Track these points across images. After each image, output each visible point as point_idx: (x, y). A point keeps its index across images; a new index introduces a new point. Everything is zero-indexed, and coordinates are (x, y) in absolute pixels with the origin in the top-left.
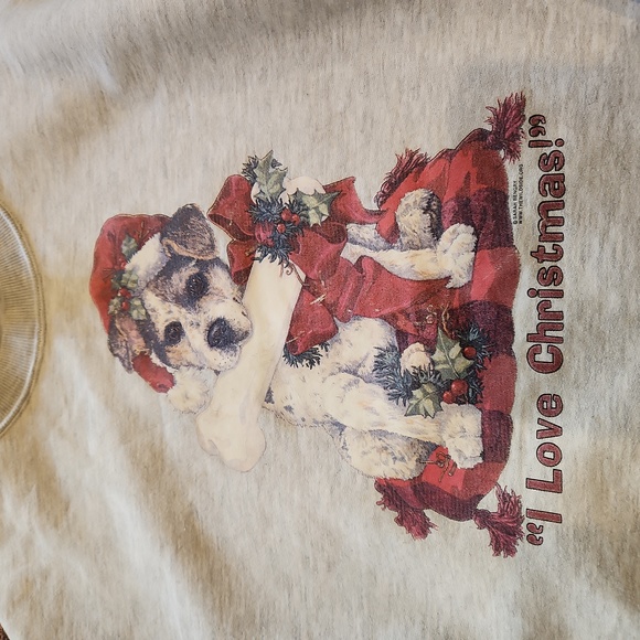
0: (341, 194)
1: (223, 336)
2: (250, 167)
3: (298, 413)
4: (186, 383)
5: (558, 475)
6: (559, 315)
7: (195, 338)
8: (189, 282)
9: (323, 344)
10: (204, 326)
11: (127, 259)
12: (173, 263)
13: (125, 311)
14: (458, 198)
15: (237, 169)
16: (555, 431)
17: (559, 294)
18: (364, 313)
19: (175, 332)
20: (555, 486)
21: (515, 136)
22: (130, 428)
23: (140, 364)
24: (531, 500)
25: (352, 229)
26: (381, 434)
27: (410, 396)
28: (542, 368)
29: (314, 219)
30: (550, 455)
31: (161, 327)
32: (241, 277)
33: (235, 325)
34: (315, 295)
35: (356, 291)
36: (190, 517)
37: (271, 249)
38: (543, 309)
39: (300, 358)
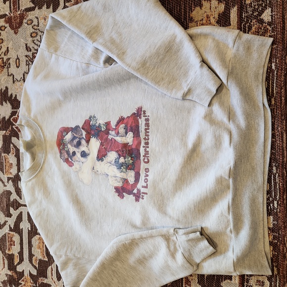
0: (108, 124)
1: (84, 155)
2: (90, 117)
3: (99, 172)
4: (76, 165)
5: (147, 185)
6: (148, 152)
7: (78, 155)
8: (77, 142)
9: (104, 157)
10: (80, 152)
11: (64, 137)
12: (74, 138)
13: (64, 148)
14: (130, 126)
15: (88, 118)
16: (147, 176)
17: (148, 147)
18: (112, 150)
19: (74, 153)
20: (146, 187)
21: (141, 114)
22: (64, 175)
23: (67, 161)
24: (143, 190)
25: (110, 132)
26: (116, 177)
27: (121, 168)
28: (145, 162)
29: (103, 130)
30: (146, 181)
31: (71, 152)
32: (88, 141)
33: (86, 152)
34: (103, 146)
35: (111, 146)
36: (76, 196)
37: (94, 135)
38: (145, 150)
39: (100, 160)
